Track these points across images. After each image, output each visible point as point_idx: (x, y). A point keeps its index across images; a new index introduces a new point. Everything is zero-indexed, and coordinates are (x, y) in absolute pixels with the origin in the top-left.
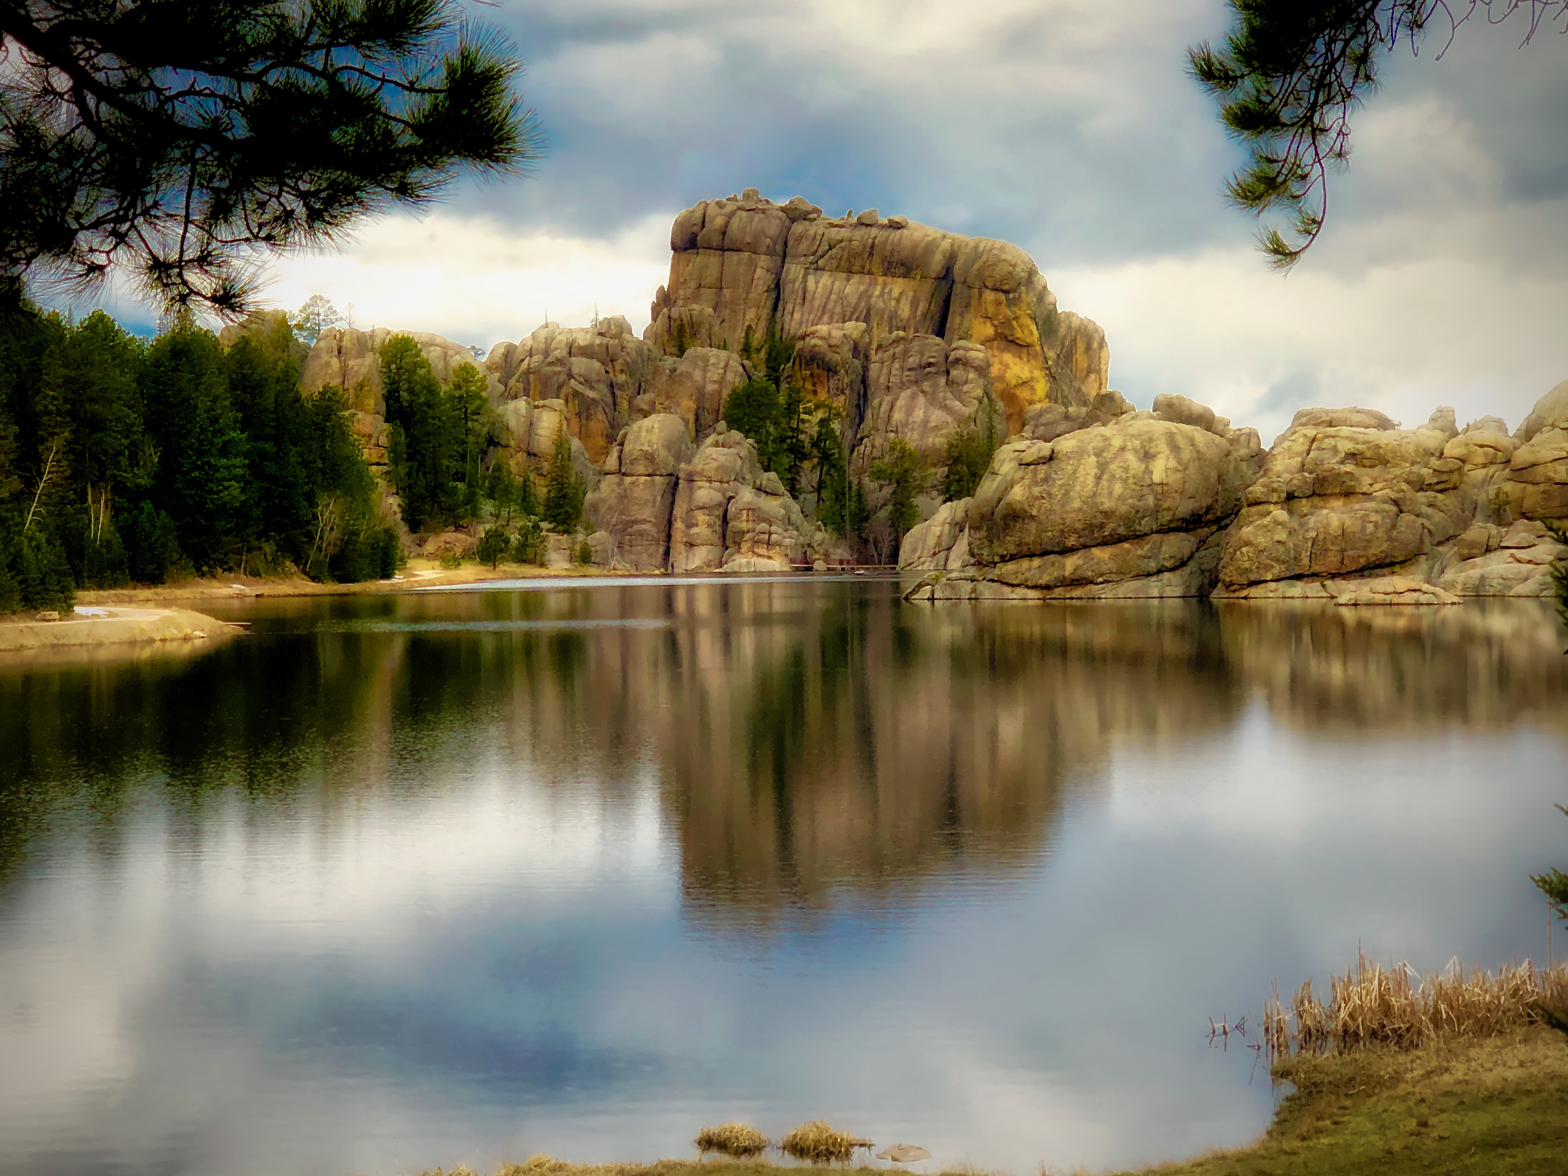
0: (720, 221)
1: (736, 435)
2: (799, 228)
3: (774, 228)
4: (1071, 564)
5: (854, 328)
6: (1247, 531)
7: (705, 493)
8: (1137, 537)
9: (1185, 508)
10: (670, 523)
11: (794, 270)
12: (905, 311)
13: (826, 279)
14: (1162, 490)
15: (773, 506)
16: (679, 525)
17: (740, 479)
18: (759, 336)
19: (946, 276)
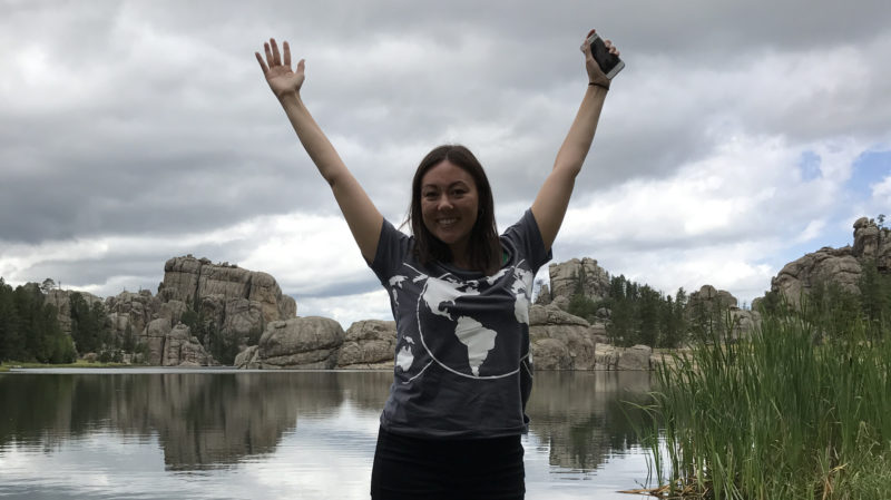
0: (180, 263)
1: (184, 325)
2: (204, 266)
3: (196, 266)
4: (291, 358)
5: (221, 296)
6: (345, 349)
7: (174, 343)
8: (312, 350)
9: (326, 342)
10: (163, 351)
11: (203, 279)
12: (236, 292)
13: (212, 281)
14: (319, 337)
15: (196, 347)
16: (166, 352)
17: (185, 338)
18: (192, 297)
19: (249, 282)
